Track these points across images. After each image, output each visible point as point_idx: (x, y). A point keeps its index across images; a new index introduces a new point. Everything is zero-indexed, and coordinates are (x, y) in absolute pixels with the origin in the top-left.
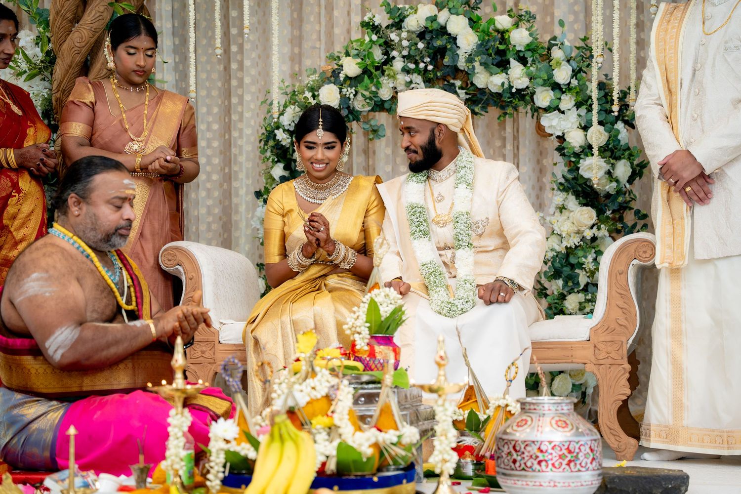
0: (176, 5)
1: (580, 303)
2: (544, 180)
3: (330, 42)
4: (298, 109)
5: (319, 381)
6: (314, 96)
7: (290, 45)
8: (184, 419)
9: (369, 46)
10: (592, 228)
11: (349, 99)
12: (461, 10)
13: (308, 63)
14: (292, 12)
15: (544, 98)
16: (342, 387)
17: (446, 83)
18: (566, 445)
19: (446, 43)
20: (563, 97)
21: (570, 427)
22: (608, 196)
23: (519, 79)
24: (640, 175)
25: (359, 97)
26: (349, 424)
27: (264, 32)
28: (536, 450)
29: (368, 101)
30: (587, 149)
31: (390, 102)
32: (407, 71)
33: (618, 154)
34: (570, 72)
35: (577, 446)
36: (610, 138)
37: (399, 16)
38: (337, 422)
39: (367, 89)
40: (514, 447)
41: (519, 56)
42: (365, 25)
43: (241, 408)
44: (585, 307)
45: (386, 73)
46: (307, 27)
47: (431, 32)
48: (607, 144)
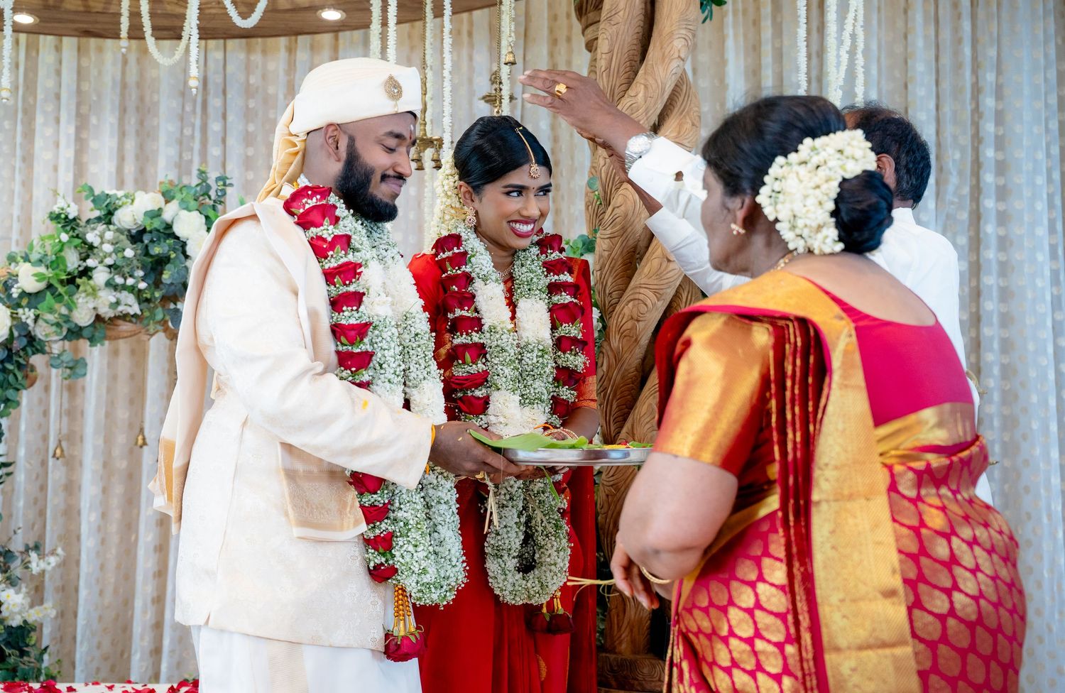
9: (58, 248)
11: (27, 324)
12: (193, 204)
17: (172, 307)
19: (169, 251)
25: (40, 322)
29: (55, 328)
31: (91, 329)
32: (112, 286)
37: (106, 206)
39: (51, 311)
42: (55, 217)
45: (81, 288)
47: (151, 232)
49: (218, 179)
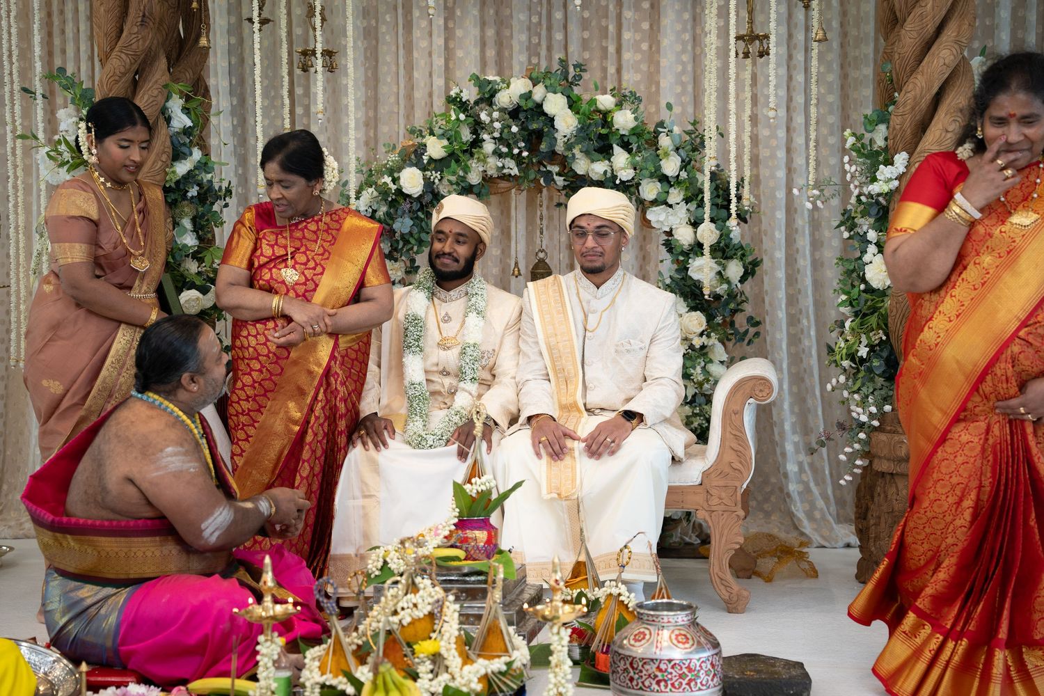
0: (234, 60)
1: (687, 417)
2: (648, 268)
3: (410, 108)
4: (375, 194)
5: (422, 597)
6: (395, 181)
7: (363, 109)
8: (273, 646)
9: (456, 126)
10: (701, 335)
11: (434, 183)
12: (559, 88)
13: (384, 129)
14: (366, 70)
15: (650, 190)
16: (447, 604)
17: (543, 169)
18: (687, 663)
19: (543, 126)
20: (672, 190)
21: (691, 642)
22: (717, 297)
23: (622, 169)
24: (753, 273)
25: (445, 182)
26: (456, 654)
27: (334, 91)
28: (654, 669)
29: (455, 187)
30: (698, 247)
31: (479, 187)
32: (499, 155)
33: (730, 253)
34: (679, 164)
35: (698, 664)
36: (721, 236)
37: (489, 90)
38: (443, 652)
39: (454, 173)
40: (631, 664)
41: (623, 140)
42: (452, 101)
43: (337, 632)
44: (692, 423)
45: (476, 156)
46: (383, 89)
47: (526, 111)
48: (719, 242)
49: (575, 66)
